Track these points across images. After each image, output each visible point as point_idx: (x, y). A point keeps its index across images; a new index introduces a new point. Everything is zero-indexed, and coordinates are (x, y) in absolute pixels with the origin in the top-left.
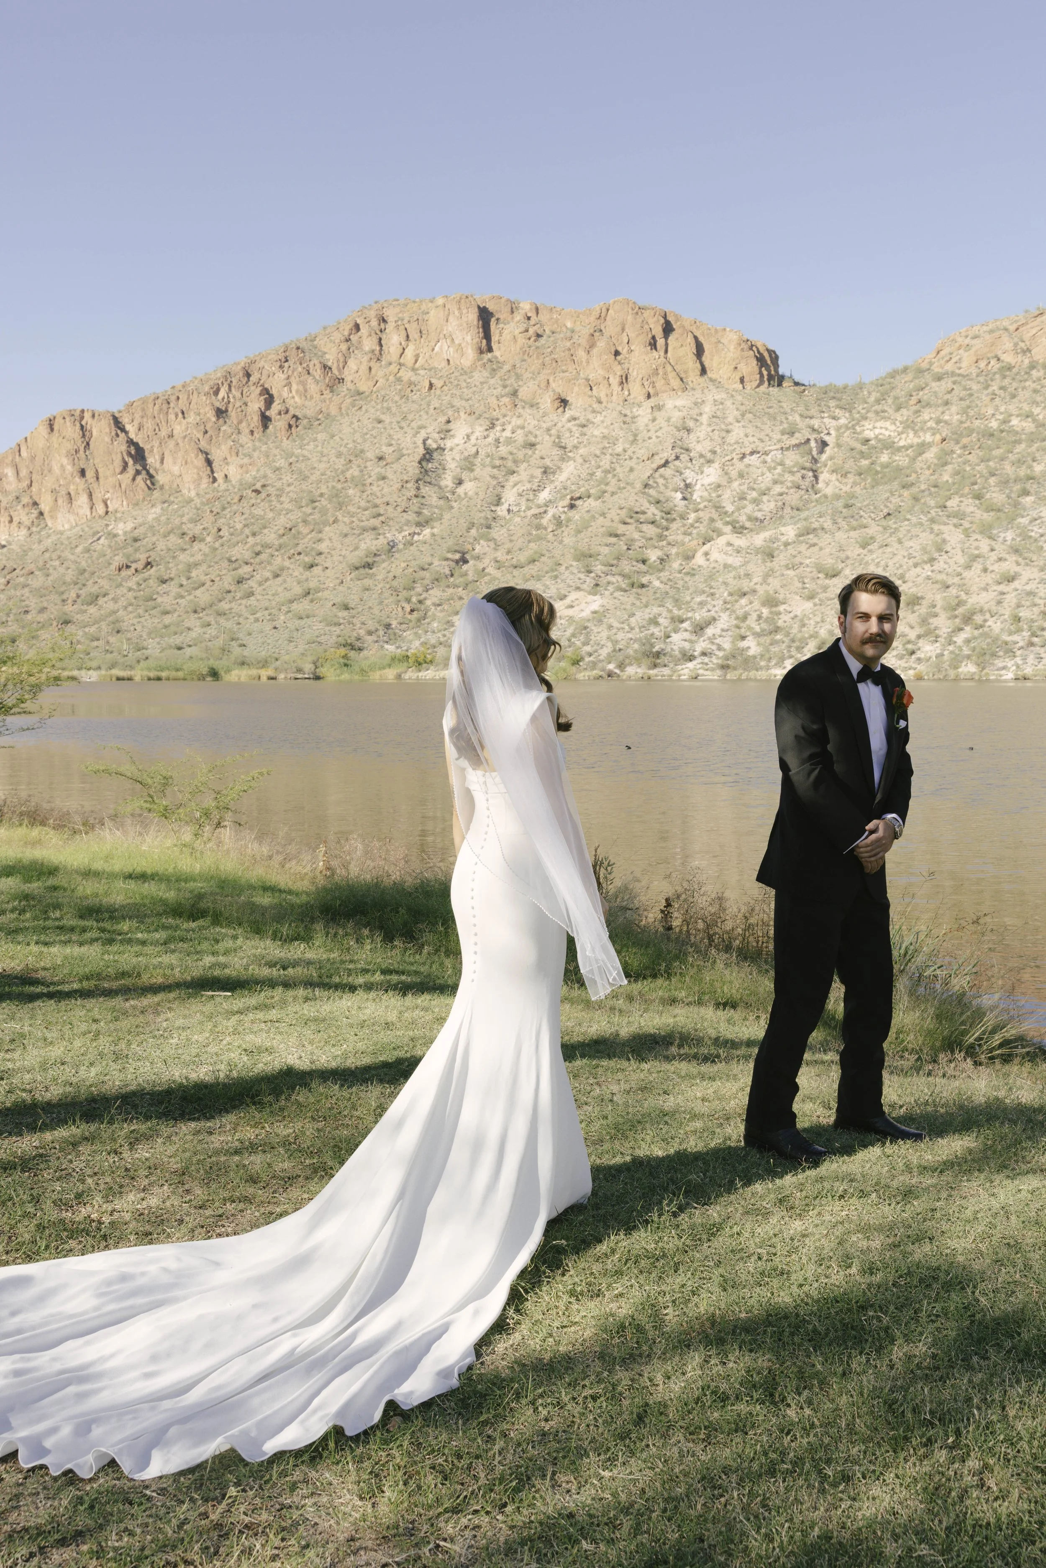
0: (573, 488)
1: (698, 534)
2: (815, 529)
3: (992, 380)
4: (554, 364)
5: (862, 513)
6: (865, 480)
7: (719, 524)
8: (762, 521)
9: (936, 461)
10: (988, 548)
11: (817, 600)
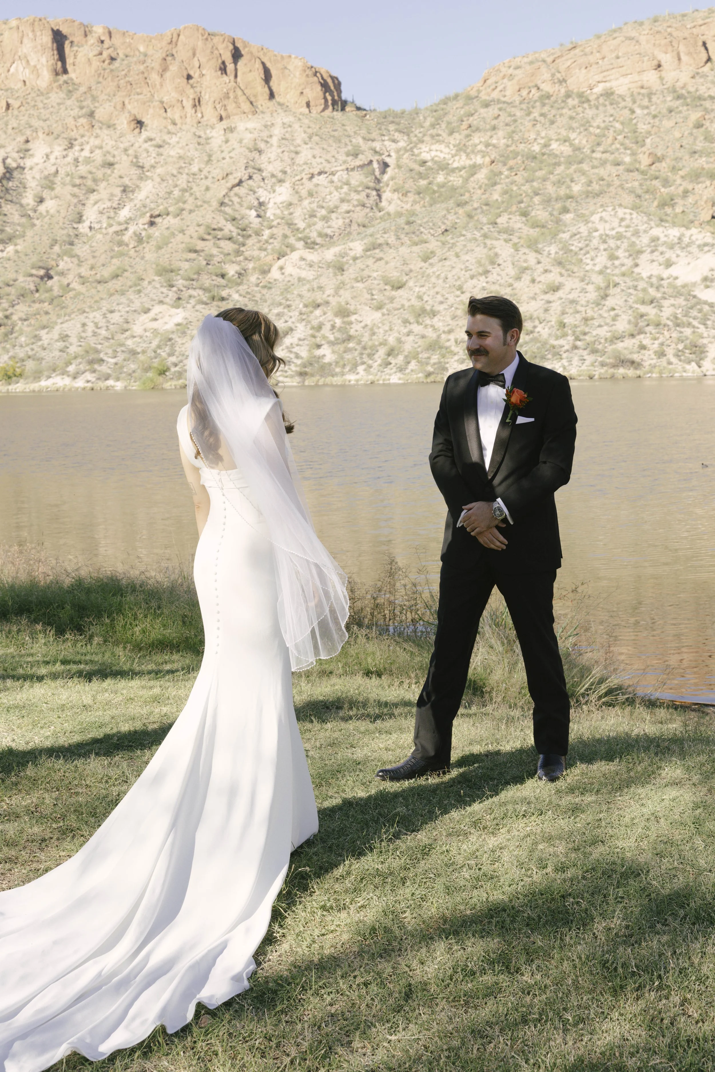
0: (152, 206)
1: (273, 250)
2: (380, 245)
3: (533, 107)
4: (129, 87)
5: (422, 229)
6: (423, 198)
7: (292, 240)
8: (331, 237)
9: (486, 182)
10: (535, 261)
11: (384, 311)
